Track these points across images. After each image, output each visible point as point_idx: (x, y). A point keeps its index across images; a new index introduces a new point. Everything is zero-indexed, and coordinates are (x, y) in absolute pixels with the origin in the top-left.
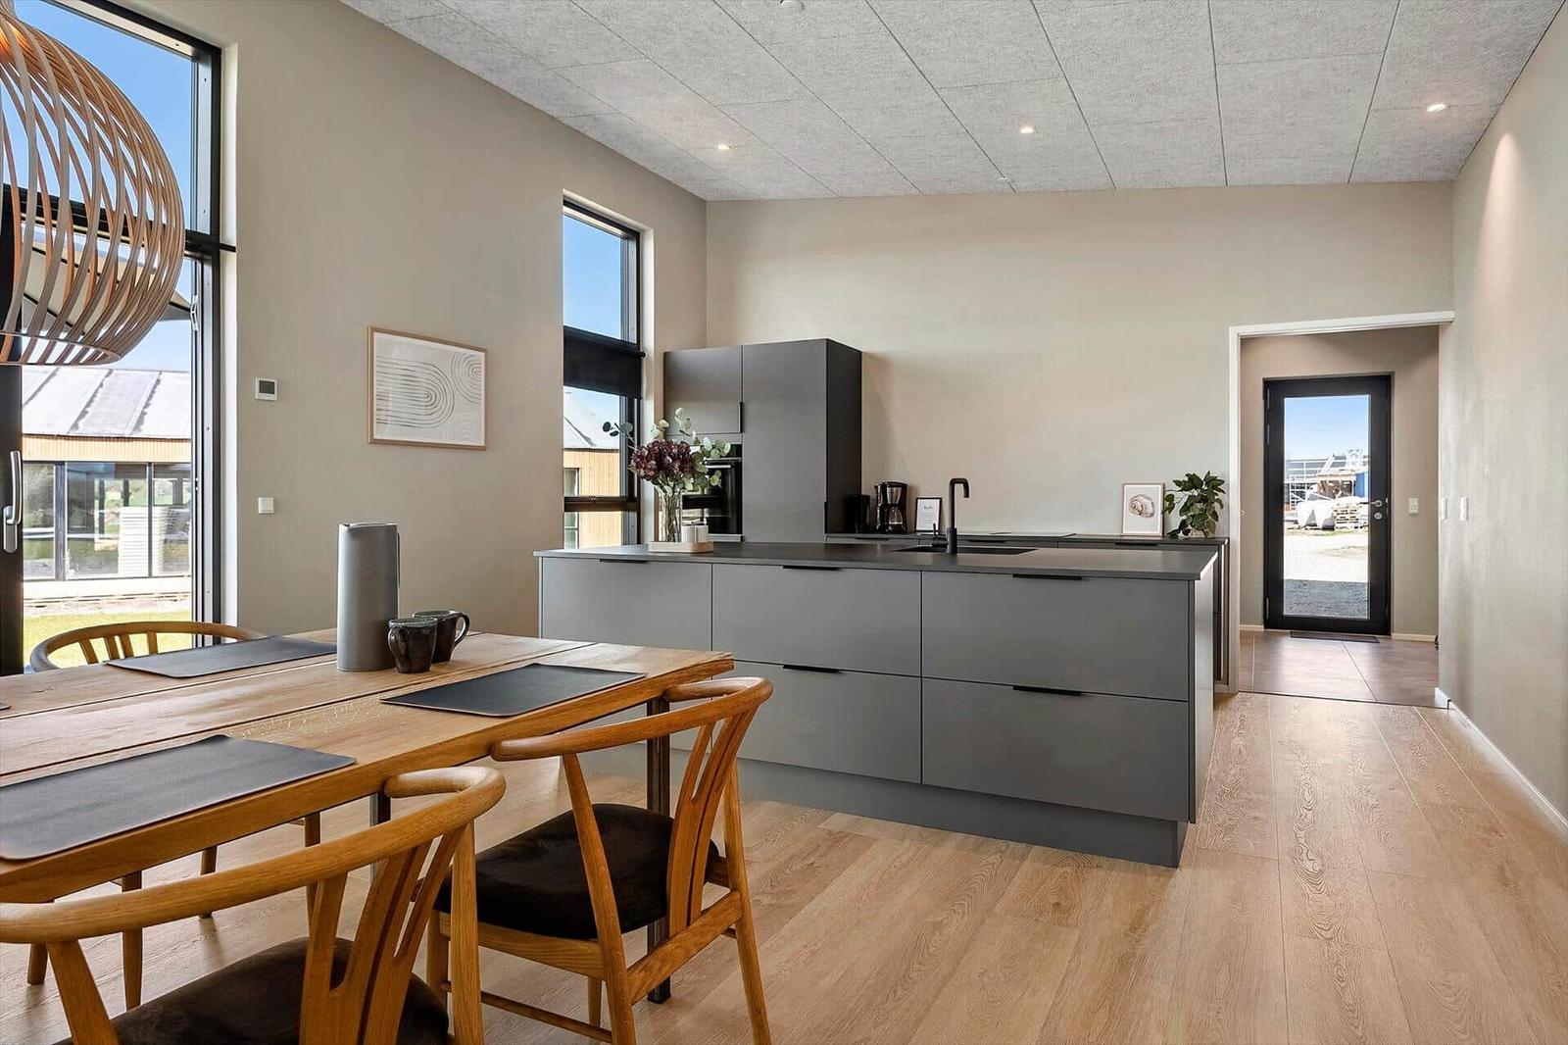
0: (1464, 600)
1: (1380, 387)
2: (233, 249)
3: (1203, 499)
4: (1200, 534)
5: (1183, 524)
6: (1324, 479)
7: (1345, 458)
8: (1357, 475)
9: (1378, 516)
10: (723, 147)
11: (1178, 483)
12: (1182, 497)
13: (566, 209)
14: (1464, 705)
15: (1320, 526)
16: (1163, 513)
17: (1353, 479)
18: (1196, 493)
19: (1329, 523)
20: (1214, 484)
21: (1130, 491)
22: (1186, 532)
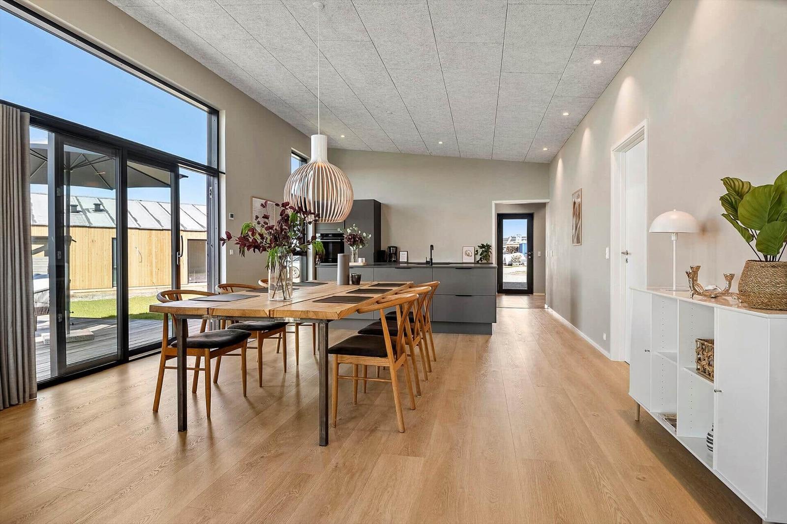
0: (551, 278)
1: (530, 217)
2: (224, 173)
3: (486, 251)
4: (485, 262)
5: (481, 258)
6: (508, 246)
7: (515, 238)
8: (520, 244)
9: (530, 257)
10: (343, 136)
11: (479, 247)
12: (480, 251)
13: (292, 155)
14: (552, 307)
15: (507, 264)
16: (475, 255)
17: (518, 246)
18: (484, 249)
19: (510, 263)
20: (489, 247)
21: (465, 249)
22: (481, 261)
